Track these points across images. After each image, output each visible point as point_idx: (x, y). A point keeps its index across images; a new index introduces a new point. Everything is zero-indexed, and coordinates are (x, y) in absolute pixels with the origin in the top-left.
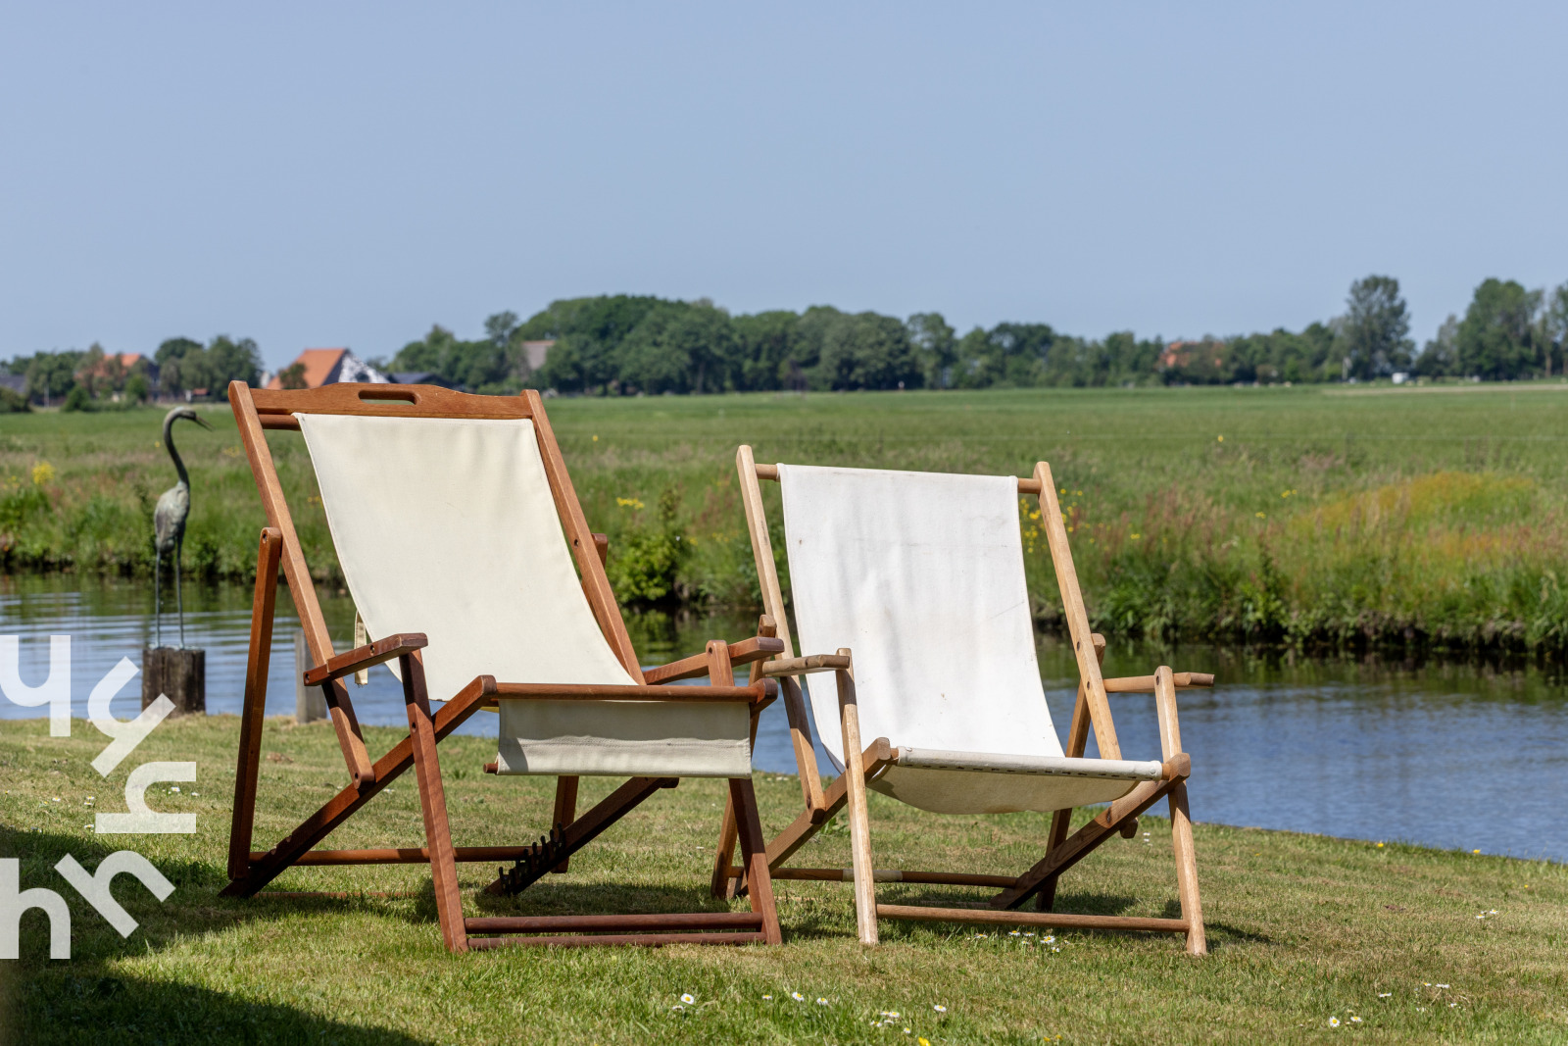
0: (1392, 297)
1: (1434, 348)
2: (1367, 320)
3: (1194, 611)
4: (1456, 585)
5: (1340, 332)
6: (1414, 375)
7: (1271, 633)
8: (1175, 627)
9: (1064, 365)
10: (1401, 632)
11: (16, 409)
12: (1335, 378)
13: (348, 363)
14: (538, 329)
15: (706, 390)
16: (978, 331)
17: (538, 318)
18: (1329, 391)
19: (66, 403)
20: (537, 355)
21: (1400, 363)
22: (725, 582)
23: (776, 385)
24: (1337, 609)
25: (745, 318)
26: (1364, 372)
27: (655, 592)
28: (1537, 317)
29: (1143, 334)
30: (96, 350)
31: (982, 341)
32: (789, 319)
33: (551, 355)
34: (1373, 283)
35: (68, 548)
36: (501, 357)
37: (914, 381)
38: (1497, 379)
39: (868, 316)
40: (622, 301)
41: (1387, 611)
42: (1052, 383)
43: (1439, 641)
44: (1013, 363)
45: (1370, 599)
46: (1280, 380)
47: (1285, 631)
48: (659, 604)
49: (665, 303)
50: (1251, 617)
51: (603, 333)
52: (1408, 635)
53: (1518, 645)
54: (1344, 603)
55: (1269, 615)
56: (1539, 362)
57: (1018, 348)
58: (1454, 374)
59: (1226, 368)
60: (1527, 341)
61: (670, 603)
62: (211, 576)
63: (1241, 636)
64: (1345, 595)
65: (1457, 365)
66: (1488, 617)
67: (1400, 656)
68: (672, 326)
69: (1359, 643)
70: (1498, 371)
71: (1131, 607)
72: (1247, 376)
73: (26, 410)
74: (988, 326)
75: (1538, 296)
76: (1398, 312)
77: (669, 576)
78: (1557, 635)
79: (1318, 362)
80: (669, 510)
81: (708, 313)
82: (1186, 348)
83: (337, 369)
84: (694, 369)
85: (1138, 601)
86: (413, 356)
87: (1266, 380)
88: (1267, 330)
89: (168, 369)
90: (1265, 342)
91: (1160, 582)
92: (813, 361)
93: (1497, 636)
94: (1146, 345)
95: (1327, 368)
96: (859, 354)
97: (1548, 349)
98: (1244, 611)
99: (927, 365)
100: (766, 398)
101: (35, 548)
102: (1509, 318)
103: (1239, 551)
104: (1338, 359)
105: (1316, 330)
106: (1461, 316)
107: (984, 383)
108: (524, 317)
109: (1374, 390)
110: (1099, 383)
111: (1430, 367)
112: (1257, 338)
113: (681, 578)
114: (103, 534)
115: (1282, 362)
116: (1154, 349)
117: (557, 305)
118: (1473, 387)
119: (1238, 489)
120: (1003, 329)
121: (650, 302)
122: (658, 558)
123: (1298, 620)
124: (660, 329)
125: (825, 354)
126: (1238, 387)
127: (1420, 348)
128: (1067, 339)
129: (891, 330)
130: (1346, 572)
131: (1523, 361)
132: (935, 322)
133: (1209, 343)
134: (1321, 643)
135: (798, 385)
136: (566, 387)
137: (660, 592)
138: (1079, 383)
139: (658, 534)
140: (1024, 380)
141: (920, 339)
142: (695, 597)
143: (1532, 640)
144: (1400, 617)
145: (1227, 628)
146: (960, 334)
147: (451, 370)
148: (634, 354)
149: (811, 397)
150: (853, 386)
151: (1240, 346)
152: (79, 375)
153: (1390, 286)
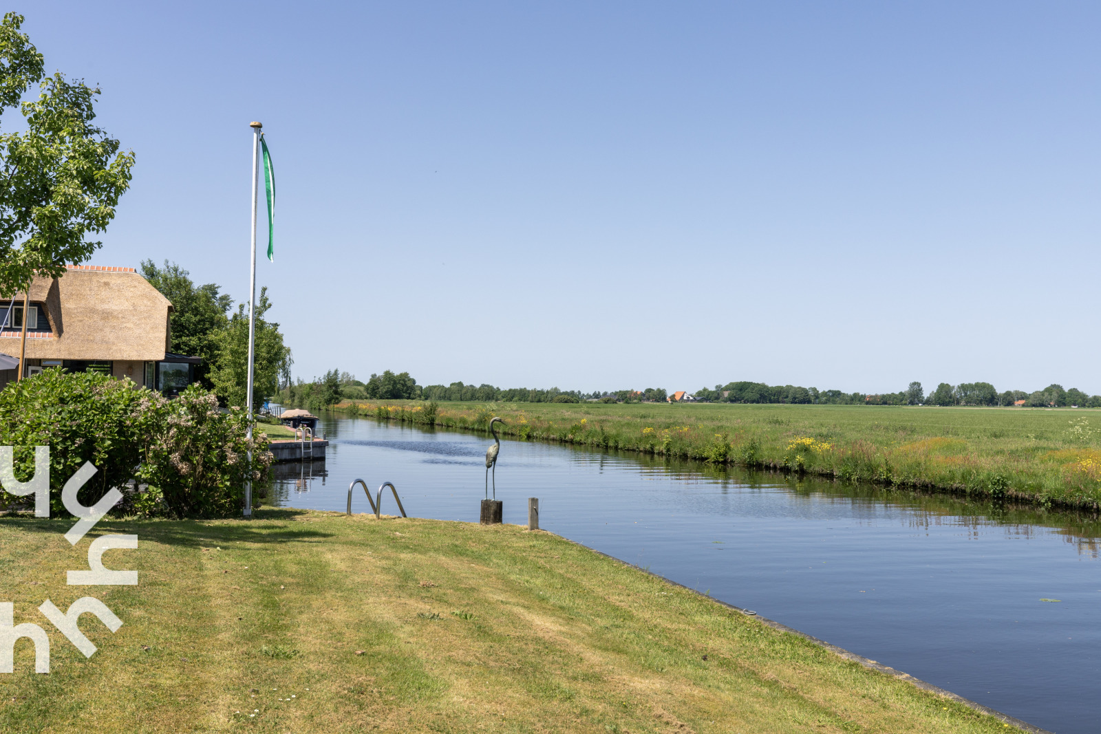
0: (919, 387)
1: (929, 398)
2: (913, 391)
3: (866, 475)
4: (944, 472)
5: (907, 394)
6: (924, 404)
7: (888, 483)
8: (860, 479)
9: (843, 400)
10: (927, 485)
11: (614, 403)
12: (905, 404)
13: (685, 394)
14: (727, 388)
15: (763, 403)
16: (824, 391)
17: (726, 386)
18: (905, 407)
19: (624, 401)
20: (726, 394)
21: (921, 401)
22: (739, 458)
23: (779, 402)
24: (908, 477)
25: (772, 387)
26: (912, 403)
27: (721, 460)
28: (953, 392)
29: (861, 393)
30: (632, 390)
31: (825, 394)
32: (782, 388)
33: (729, 395)
34: (915, 384)
35: (585, 440)
36: (718, 394)
37: (809, 402)
38: (944, 406)
39: (800, 388)
40: (745, 383)
41: (923, 478)
42: (840, 404)
43: (939, 488)
44: (831, 399)
45: (918, 475)
46: (893, 404)
47: (893, 483)
48: (722, 462)
49: (754, 384)
50: (882, 477)
51: (741, 390)
52: (929, 485)
53: (964, 491)
54: (910, 475)
55: (888, 477)
56: (953, 402)
57: (833, 395)
58: (933, 404)
59: (880, 401)
60: (950, 397)
61: (725, 462)
62: (616, 448)
63: (878, 482)
64: (910, 473)
65: (934, 402)
66: (954, 483)
67: (927, 491)
68: (756, 389)
69: (914, 487)
70: (944, 404)
71: (848, 472)
72: (885, 403)
73: (616, 403)
74: (826, 390)
75: (953, 387)
76: (921, 390)
77: (725, 455)
78: (976, 489)
79: (902, 401)
80: (725, 438)
81: (764, 386)
82: (871, 397)
83: (683, 396)
84: (760, 398)
85: (850, 471)
86: (699, 393)
87: (890, 404)
88: (890, 393)
89: (647, 395)
90: (889, 396)
91: (856, 466)
92: (787, 397)
93: (957, 488)
94: (862, 395)
95: (903, 402)
96: (797, 396)
97: (956, 399)
98: (881, 476)
99: (812, 399)
100: (775, 405)
101: (578, 439)
102: (946, 392)
103: (878, 458)
104: (906, 400)
105: (901, 393)
106: (935, 391)
107: (825, 403)
108: (723, 386)
109: (915, 407)
110: (851, 404)
111: (928, 402)
112: (888, 395)
113: (728, 456)
114: (593, 437)
115: (893, 400)
116: (864, 397)
117: (731, 383)
118: (938, 407)
119: (880, 439)
120: (830, 391)
121: (751, 383)
122: (722, 451)
123: (896, 480)
124: (753, 389)
125: (789, 396)
126: (883, 406)
127: (925, 398)
128: (844, 394)
129: (805, 391)
130: (910, 467)
131: (949, 402)
132: (814, 389)
133: (876, 396)
134: (903, 486)
135: (783, 402)
136: (732, 401)
137: (722, 460)
138: (846, 404)
139: (722, 444)
140: (834, 402)
141: (811, 393)
142: (732, 461)
143: (968, 490)
144: (927, 480)
145: (875, 480)
146: (820, 392)
147: (707, 397)
148: (747, 395)
149: (786, 405)
150: (796, 403)
151: (884, 396)
152: (628, 396)
153: (919, 384)
